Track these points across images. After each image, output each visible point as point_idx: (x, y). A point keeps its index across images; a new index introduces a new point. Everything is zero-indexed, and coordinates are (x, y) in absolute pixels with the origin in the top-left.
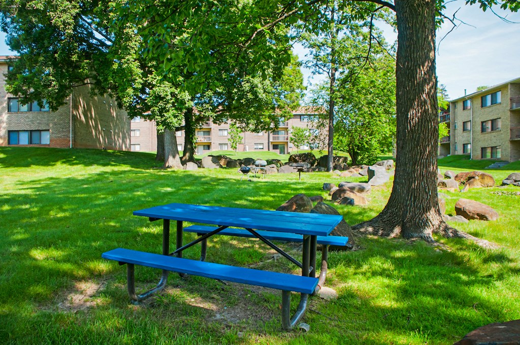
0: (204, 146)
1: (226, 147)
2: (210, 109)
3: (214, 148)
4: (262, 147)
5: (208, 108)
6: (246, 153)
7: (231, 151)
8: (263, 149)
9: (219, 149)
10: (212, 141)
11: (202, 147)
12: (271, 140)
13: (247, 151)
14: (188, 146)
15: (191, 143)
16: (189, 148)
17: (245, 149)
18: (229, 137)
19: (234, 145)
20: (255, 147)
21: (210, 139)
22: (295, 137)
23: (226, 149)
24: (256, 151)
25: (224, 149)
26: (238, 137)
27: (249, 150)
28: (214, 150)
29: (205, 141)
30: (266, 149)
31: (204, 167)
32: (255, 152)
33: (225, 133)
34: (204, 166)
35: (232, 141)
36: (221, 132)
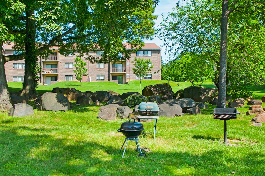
0: (51, 77)
1: (72, 78)
2: (54, 19)
3: (61, 79)
4: (103, 78)
5: (50, 18)
6: (89, 83)
7: (76, 82)
8: (104, 79)
9: (66, 80)
10: (59, 73)
11: (50, 79)
12: (111, 72)
13: (90, 81)
14: (29, 78)
15: (33, 74)
16: (30, 80)
17: (88, 80)
18: (75, 69)
19: (79, 76)
20: (97, 78)
21: (57, 71)
22: (138, 69)
23: (72, 80)
24: (98, 81)
25: (69, 80)
26: (83, 69)
27: (91, 80)
28: (60, 81)
29: (53, 73)
30: (106, 80)
31: (45, 110)
32: (98, 83)
33: (71, 66)
34: (46, 107)
35: (77, 73)
36: (67, 65)
